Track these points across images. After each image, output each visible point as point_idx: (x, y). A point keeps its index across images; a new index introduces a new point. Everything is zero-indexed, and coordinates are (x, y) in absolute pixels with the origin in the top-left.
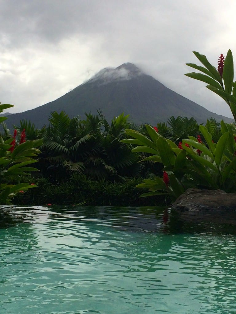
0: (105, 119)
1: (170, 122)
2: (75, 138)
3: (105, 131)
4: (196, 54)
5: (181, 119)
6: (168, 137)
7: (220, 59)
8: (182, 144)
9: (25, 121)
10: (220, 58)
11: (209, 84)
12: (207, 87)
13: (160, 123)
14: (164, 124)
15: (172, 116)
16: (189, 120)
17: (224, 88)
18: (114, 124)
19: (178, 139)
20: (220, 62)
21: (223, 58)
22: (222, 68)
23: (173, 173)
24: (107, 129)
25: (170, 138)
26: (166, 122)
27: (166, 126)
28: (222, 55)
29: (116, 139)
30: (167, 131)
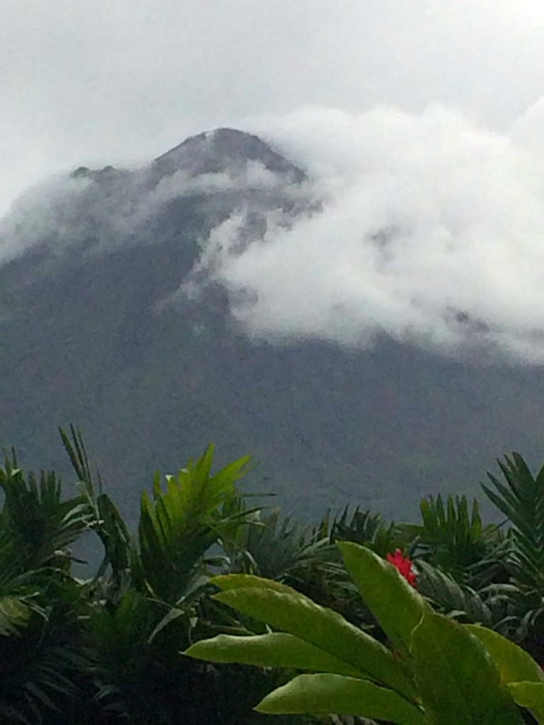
0: (105, 492)
3: (105, 564)
6: (493, 586)
13: (440, 502)
14: (463, 506)
15: (514, 454)
18: (154, 518)
24: (115, 557)
25: (501, 592)
26: (473, 493)
27: (476, 519)
30: (481, 549)
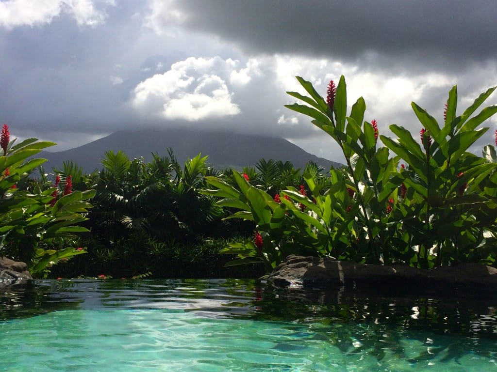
0: (177, 162)
1: (260, 167)
2: (137, 186)
3: (177, 177)
4: (300, 79)
5: (274, 163)
7: (329, 87)
8: (280, 196)
9: (70, 163)
10: (330, 85)
11: (315, 119)
12: (313, 122)
14: (252, 169)
15: (263, 158)
16: (284, 164)
17: (335, 124)
18: (187, 168)
19: (270, 188)
20: (329, 90)
21: (334, 86)
22: (333, 99)
23: (269, 235)
25: (259, 187)
26: (254, 167)
27: (255, 172)
28: (332, 82)
29: (192, 187)
30: (256, 177)
